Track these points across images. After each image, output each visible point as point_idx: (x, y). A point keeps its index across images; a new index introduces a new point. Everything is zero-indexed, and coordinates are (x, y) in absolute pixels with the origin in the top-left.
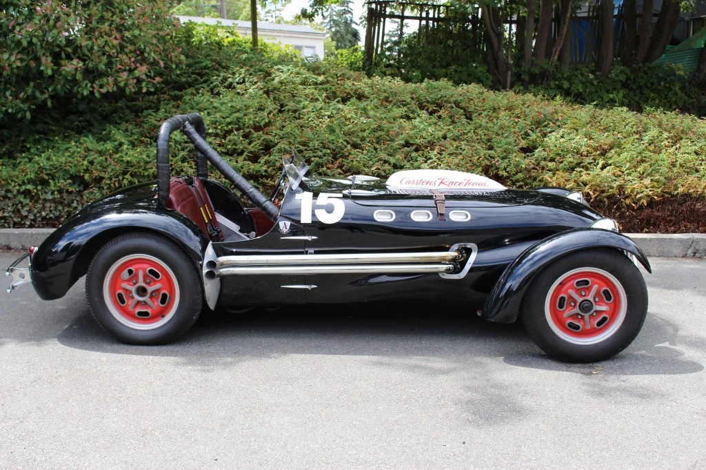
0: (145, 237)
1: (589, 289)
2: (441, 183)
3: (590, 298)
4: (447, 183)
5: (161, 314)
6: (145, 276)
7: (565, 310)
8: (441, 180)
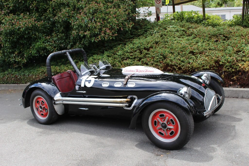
2: (137, 71)
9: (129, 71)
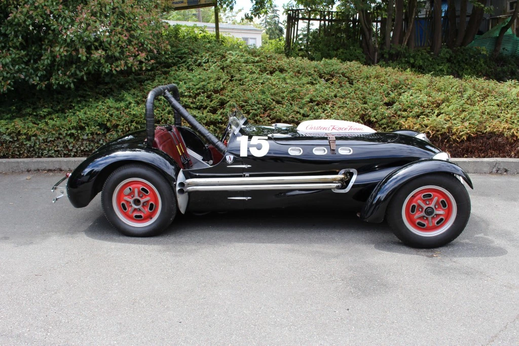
0: (138, 167)
1: (431, 200)
2: (333, 128)
3: (432, 206)
4: (337, 129)
5: (150, 217)
6: (139, 193)
7: (415, 214)
8: (332, 127)
9: (316, 127)
